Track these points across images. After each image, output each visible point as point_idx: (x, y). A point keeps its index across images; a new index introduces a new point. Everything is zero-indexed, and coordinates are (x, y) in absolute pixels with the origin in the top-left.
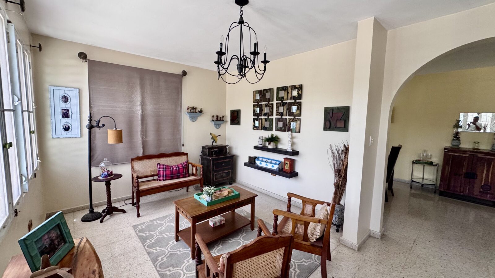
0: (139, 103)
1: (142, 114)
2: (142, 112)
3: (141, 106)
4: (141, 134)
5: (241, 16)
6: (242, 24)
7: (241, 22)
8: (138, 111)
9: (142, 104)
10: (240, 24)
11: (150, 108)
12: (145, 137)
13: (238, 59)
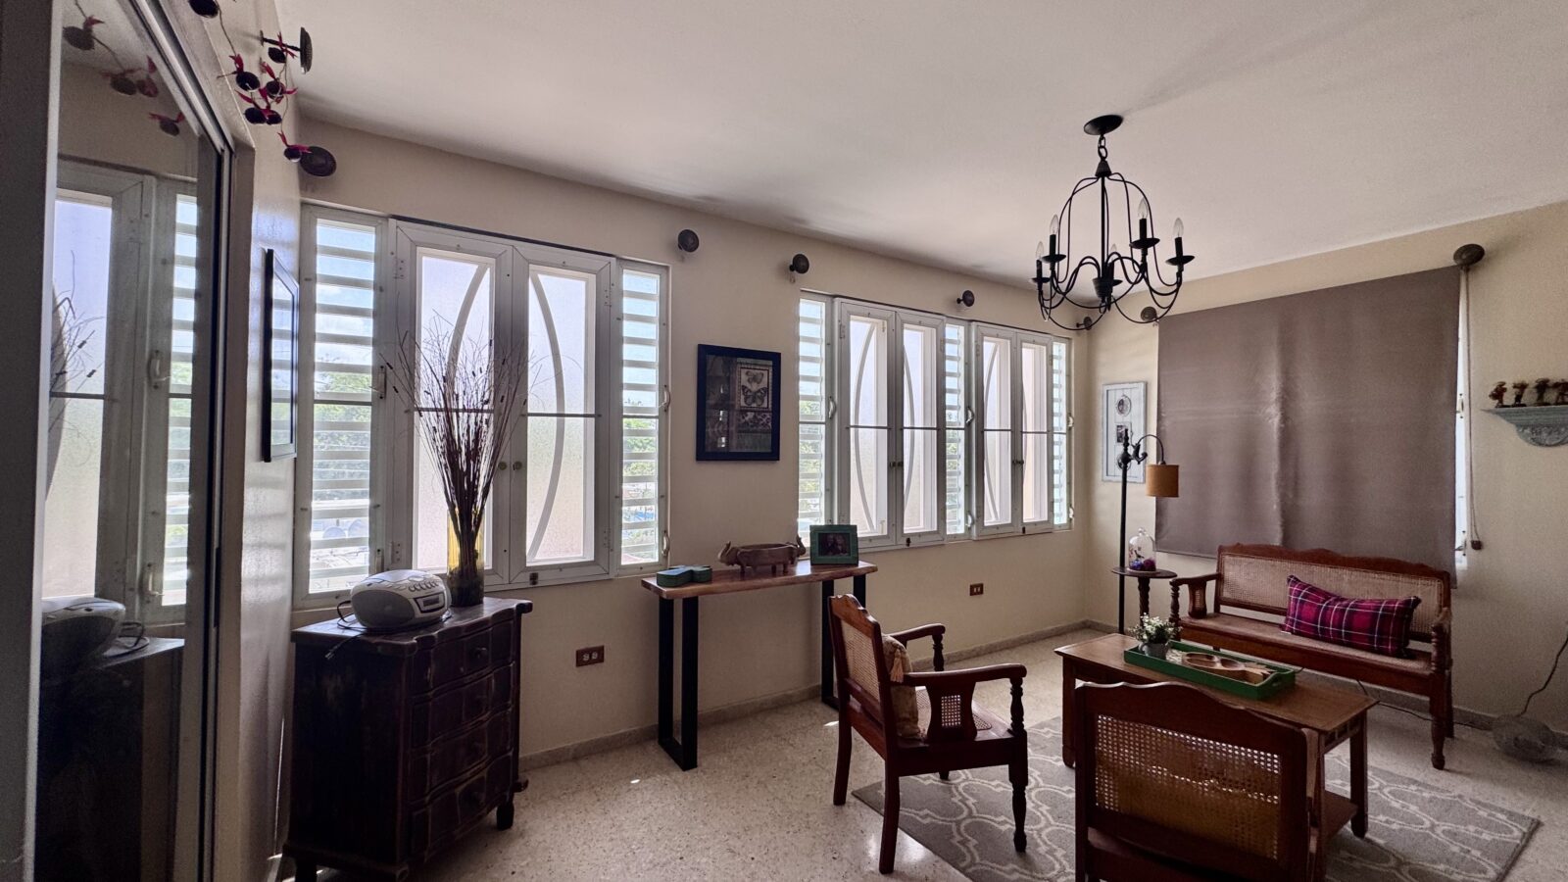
0: (1274, 395)
1: (1283, 426)
2: (1285, 418)
3: (1279, 404)
4: (1279, 487)
5: (1103, 159)
6: (1106, 178)
7: (1104, 172)
8: (1270, 418)
9: (1283, 397)
10: (1100, 180)
11: (1311, 405)
12: (1291, 496)
13: (1097, 265)
